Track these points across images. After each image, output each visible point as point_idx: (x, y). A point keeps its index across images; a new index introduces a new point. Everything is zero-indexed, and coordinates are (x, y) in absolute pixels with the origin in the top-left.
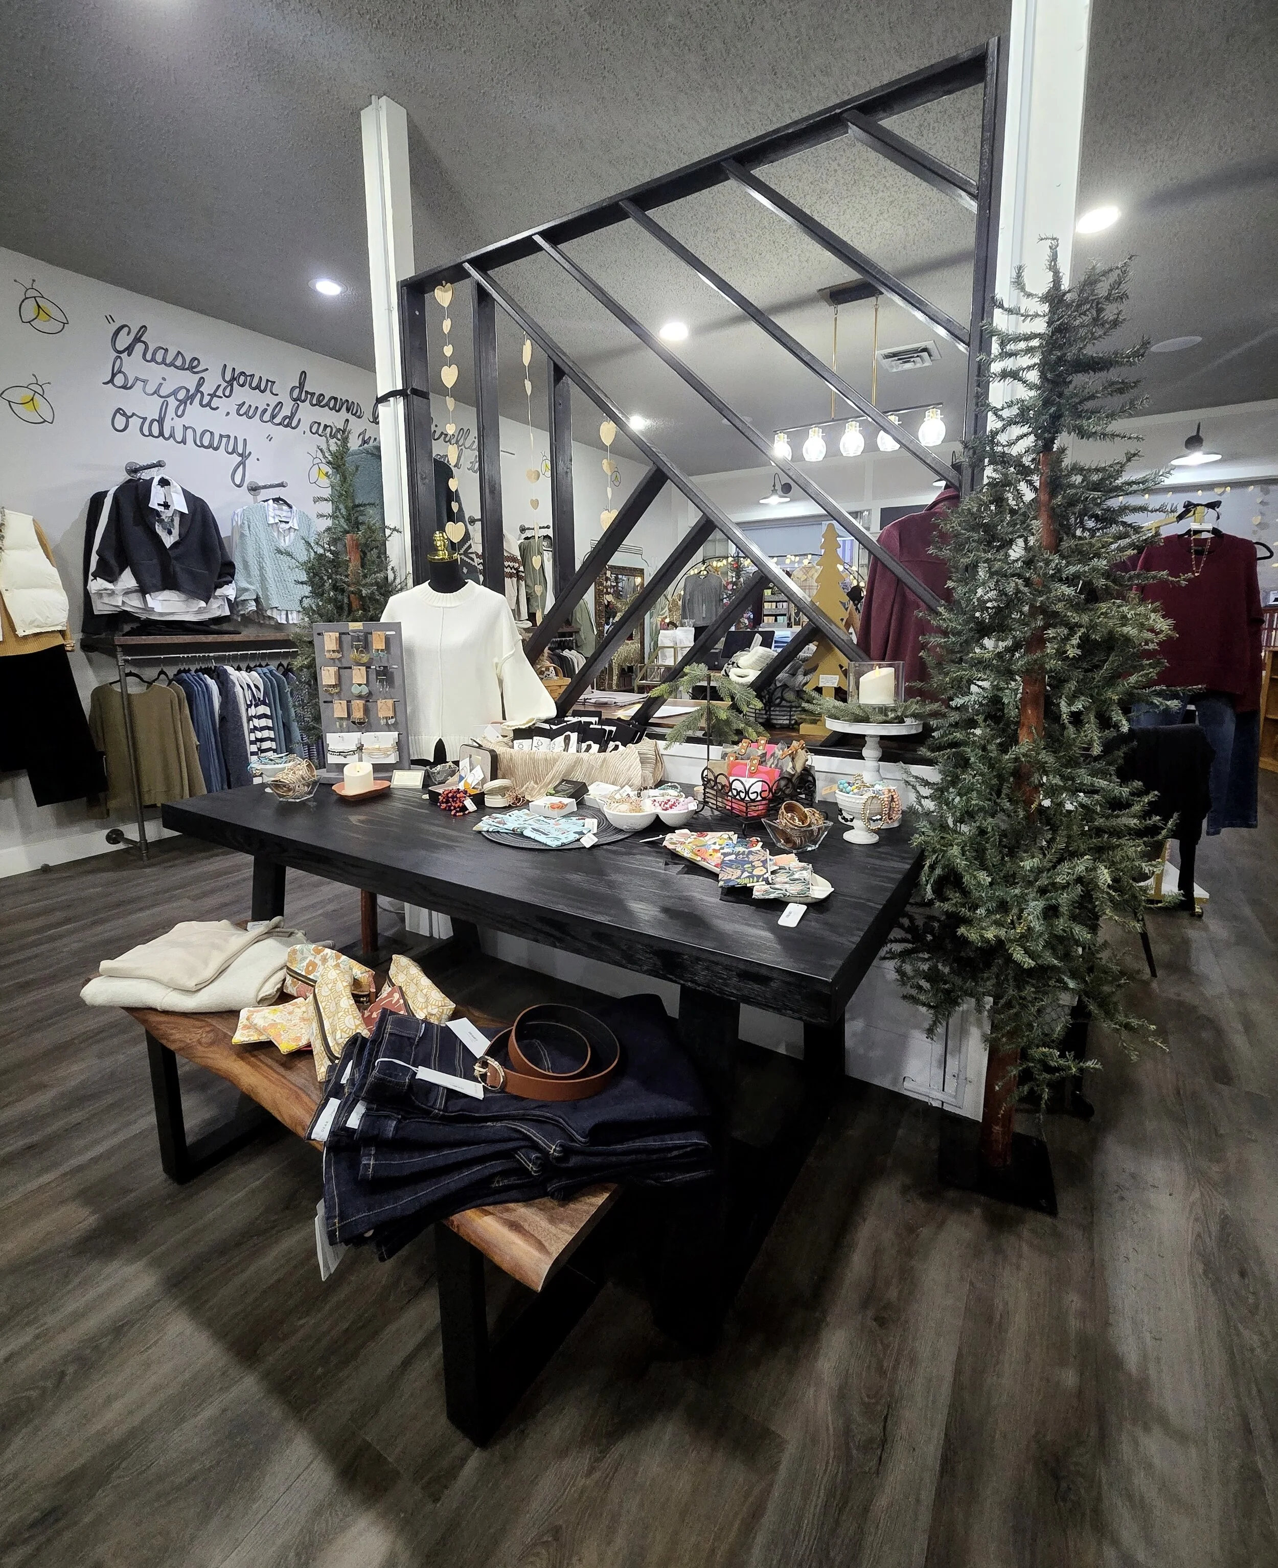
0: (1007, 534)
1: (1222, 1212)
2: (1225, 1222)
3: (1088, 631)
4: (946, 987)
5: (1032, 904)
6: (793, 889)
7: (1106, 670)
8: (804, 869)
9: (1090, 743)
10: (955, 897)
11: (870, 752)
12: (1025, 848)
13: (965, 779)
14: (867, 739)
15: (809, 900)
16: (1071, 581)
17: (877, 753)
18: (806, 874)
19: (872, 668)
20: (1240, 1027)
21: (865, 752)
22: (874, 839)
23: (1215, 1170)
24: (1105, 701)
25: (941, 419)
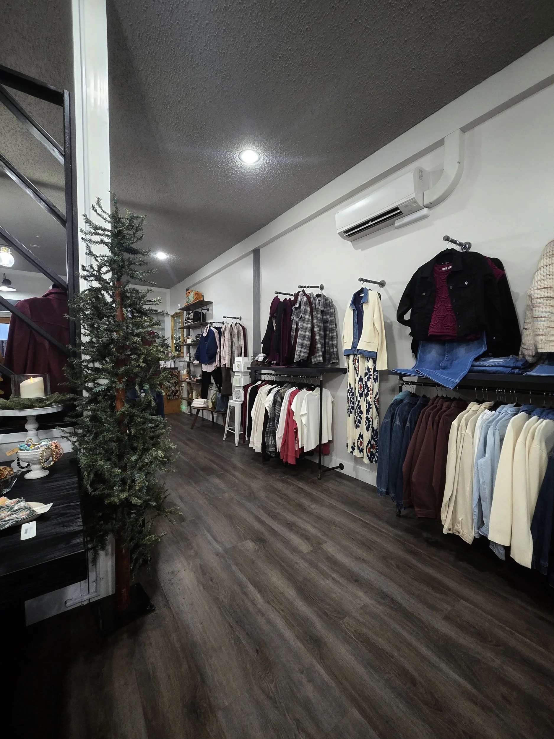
0: (107, 313)
1: (200, 564)
2: (201, 567)
3: (145, 356)
4: (101, 533)
5: (137, 476)
6: (22, 515)
7: (152, 372)
8: (19, 502)
9: (150, 401)
10: (102, 486)
11: (30, 426)
12: (127, 453)
13: (106, 426)
14: (27, 418)
15: (35, 517)
16: (138, 335)
17: (36, 426)
18: (23, 504)
19: (28, 378)
20: (179, 500)
21: (27, 427)
22: (47, 473)
23: (192, 552)
24: (153, 384)
25: (11, 254)
